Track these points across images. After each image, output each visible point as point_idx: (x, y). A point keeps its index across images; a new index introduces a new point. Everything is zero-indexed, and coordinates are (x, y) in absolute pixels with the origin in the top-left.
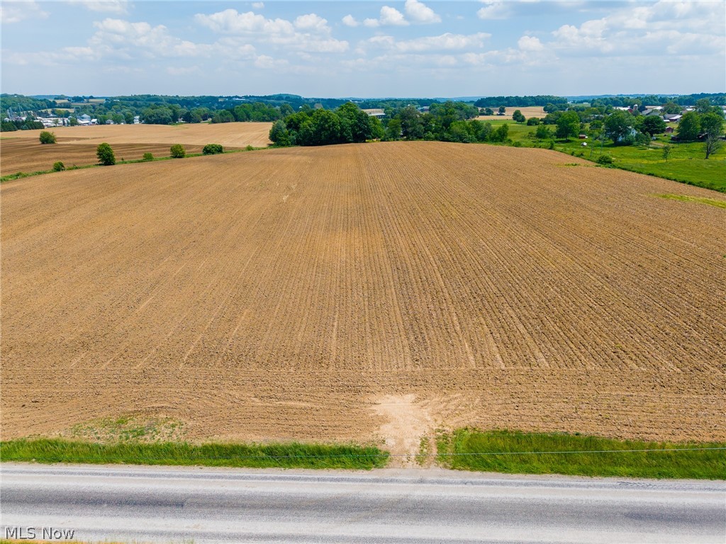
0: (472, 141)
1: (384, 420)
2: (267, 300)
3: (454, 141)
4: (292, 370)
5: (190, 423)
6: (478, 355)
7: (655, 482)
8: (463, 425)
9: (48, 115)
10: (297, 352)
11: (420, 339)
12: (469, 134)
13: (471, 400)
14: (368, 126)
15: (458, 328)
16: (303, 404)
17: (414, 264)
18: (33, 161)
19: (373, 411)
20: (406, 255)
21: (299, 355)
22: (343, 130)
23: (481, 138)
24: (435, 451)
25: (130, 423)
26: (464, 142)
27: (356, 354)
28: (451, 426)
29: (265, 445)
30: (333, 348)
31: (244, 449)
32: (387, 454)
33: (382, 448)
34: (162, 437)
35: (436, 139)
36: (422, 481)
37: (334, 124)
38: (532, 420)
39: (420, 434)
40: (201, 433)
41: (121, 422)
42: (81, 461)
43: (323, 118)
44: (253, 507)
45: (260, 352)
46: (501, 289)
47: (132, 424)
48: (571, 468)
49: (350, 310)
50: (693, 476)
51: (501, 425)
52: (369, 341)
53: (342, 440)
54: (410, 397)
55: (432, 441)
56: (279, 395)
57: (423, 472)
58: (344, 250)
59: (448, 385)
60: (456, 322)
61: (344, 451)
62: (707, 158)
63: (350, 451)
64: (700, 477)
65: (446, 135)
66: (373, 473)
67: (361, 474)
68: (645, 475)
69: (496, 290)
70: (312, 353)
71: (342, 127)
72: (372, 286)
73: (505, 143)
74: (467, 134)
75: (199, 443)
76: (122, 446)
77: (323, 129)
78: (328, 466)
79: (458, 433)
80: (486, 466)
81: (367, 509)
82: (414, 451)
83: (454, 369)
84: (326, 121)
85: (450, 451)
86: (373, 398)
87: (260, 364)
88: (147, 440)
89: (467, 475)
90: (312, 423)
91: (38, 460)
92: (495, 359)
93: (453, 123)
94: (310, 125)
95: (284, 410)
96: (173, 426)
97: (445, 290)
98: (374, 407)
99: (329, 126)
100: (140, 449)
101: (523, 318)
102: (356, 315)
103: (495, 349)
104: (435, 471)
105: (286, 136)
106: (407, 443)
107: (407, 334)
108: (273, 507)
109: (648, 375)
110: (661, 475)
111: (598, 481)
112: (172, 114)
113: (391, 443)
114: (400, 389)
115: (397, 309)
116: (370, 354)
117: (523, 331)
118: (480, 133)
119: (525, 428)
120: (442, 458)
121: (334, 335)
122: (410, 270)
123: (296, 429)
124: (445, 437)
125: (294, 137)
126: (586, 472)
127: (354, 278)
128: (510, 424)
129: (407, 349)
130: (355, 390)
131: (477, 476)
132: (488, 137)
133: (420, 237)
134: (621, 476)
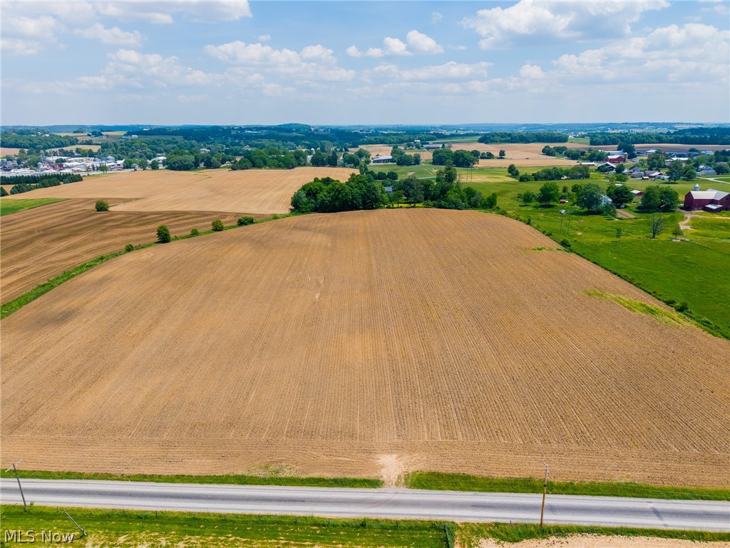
0: (466, 208)
1: (382, 467)
2: (319, 394)
3: (450, 208)
4: (339, 441)
5: (298, 468)
6: (430, 433)
7: (488, 493)
8: (416, 469)
9: (73, 154)
10: (340, 430)
11: (402, 423)
12: (463, 201)
13: (422, 457)
14: (376, 196)
15: (422, 416)
16: (346, 459)
17: (403, 366)
18: (104, 239)
19: (378, 463)
20: (399, 359)
21: (341, 432)
22: (353, 198)
23: (473, 206)
24: (403, 480)
25: (271, 467)
26: (459, 209)
27: (370, 432)
28: (412, 469)
29: (332, 478)
30: (358, 428)
31: (324, 479)
32: (383, 482)
33: (381, 479)
34: (287, 474)
35: (434, 206)
36: (397, 493)
37: (346, 195)
38: (447, 468)
39: (398, 473)
40: (303, 472)
41: (266, 467)
42: (256, 484)
43: (337, 190)
44: (331, 502)
45: (321, 430)
46: (450, 388)
47: (272, 467)
48: (457, 488)
49: (366, 402)
50: (503, 491)
51: (433, 470)
52: (376, 424)
53: (364, 476)
54: (395, 456)
55: (403, 476)
56: (335, 454)
57: (397, 489)
58: (360, 353)
59: (413, 449)
60: (422, 412)
61: (365, 481)
62: (654, 237)
63: (368, 481)
64: (506, 492)
65: (443, 203)
66: (378, 490)
67: (373, 490)
68: (485, 491)
69: (447, 389)
70: (347, 430)
71: (353, 196)
72: (378, 384)
73: (494, 210)
74: (461, 203)
75: (304, 476)
76: (272, 478)
77: (337, 199)
78: (359, 487)
79: (414, 473)
80: (423, 487)
81: (375, 503)
82: (395, 480)
83: (417, 441)
84: (340, 192)
85: (409, 481)
86: (378, 456)
87: (323, 438)
88: (281, 475)
89: (415, 491)
90: (351, 468)
91: (238, 484)
92: (437, 436)
93: (449, 192)
94: (325, 196)
95: (338, 462)
96: (290, 469)
97: (419, 389)
98: (378, 461)
99: (343, 196)
100: (281, 479)
101: (457, 409)
102: (369, 406)
103: (439, 429)
104: (403, 489)
105: (306, 205)
106: (392, 478)
107: (396, 419)
108: (339, 502)
109: (506, 445)
110: (491, 491)
111: (466, 493)
112: (194, 160)
113: (385, 477)
114: (390, 452)
115: (391, 402)
116: (377, 432)
117: (456, 418)
118: (473, 200)
119: (443, 471)
120: (406, 484)
121: (358, 420)
122: (401, 372)
123: (344, 471)
124: (408, 475)
125: (313, 205)
126: (462, 490)
127: (367, 378)
128: (437, 469)
129: (395, 429)
130: (369, 452)
131: (419, 491)
132: (479, 204)
133: (409, 340)
134: (475, 491)
